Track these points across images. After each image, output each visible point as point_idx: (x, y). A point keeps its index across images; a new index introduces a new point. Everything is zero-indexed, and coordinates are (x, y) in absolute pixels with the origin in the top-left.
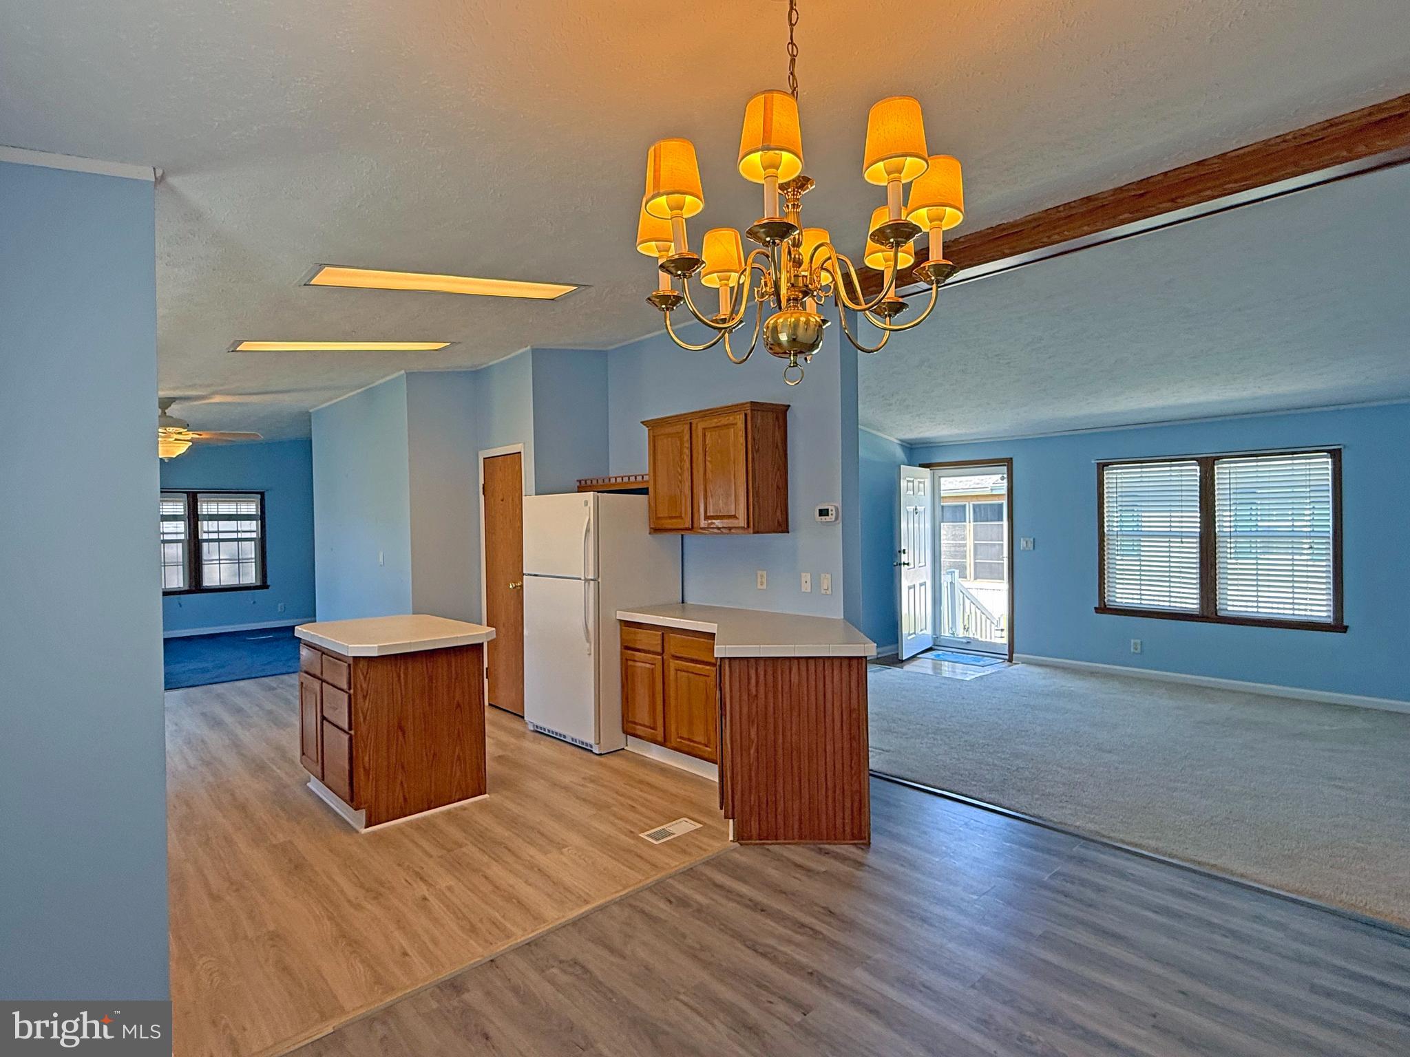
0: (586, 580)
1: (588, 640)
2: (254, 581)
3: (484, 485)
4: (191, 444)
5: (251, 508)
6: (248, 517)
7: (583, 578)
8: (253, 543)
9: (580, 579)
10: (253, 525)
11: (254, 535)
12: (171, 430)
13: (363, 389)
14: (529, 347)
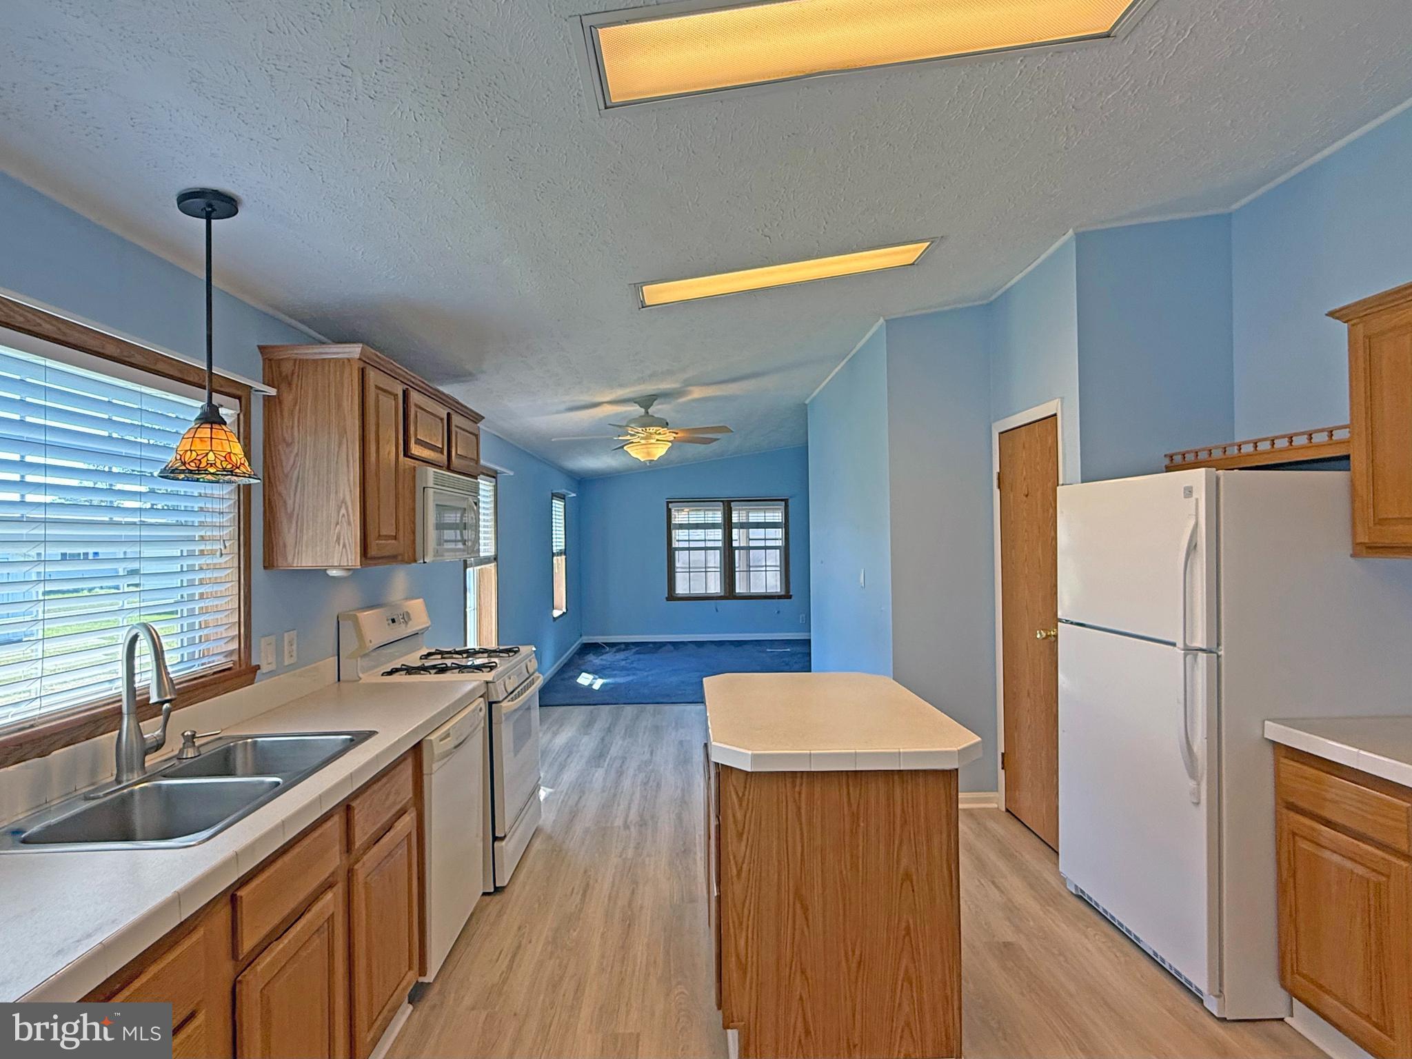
0: (1188, 650)
1: (1193, 775)
2: (779, 590)
3: (999, 474)
4: (670, 444)
5: (777, 516)
6: (774, 525)
7: (1180, 644)
8: (778, 551)
9: (1174, 645)
10: (779, 533)
11: (779, 543)
12: (652, 430)
13: (846, 360)
14: (1071, 232)
